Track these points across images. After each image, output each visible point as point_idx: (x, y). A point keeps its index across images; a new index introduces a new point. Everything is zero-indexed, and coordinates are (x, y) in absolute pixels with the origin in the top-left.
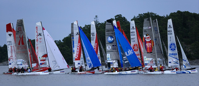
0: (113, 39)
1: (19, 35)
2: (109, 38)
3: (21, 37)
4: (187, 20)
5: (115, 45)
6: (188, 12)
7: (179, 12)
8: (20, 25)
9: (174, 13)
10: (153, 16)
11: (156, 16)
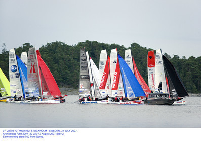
1: (31, 63)
3: (33, 65)
6: (96, 42)
7: (87, 42)
8: (32, 54)
9: (83, 42)
10: (62, 46)
11: (64, 45)
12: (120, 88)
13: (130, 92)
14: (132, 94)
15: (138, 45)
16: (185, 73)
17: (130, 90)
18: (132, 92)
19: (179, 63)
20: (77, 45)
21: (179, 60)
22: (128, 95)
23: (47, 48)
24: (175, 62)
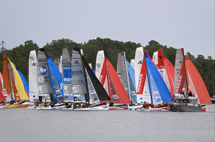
0: (45, 70)
2: (41, 68)
4: (108, 48)
5: (48, 77)
6: (109, 40)
7: (98, 39)
9: (94, 40)
10: (69, 44)
11: (72, 43)
12: (146, 92)
13: (156, 97)
14: (159, 100)
15: (156, 43)
16: (211, 75)
17: (157, 95)
18: (160, 97)
19: (203, 64)
20: (87, 43)
21: (204, 60)
22: (153, 101)
23: (52, 46)
24: (200, 62)
